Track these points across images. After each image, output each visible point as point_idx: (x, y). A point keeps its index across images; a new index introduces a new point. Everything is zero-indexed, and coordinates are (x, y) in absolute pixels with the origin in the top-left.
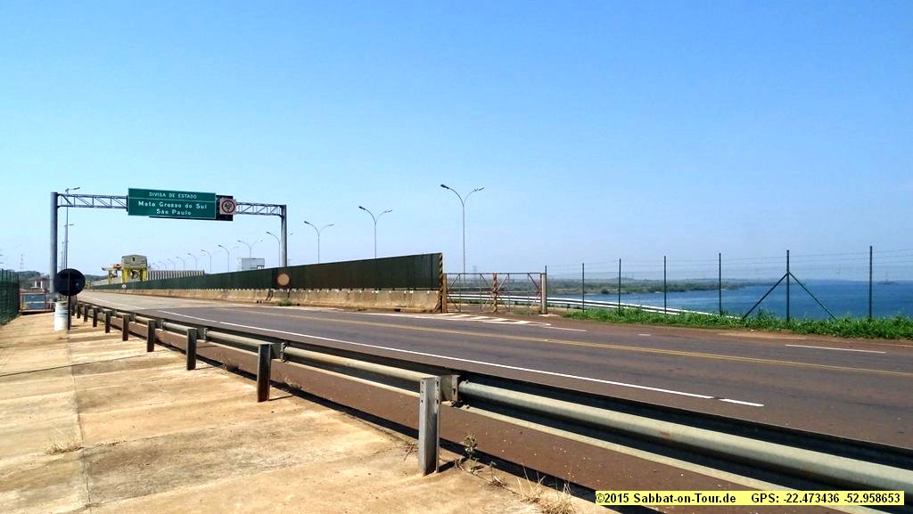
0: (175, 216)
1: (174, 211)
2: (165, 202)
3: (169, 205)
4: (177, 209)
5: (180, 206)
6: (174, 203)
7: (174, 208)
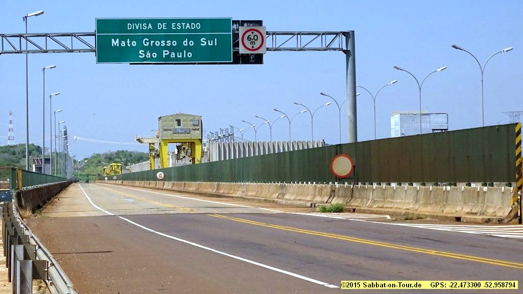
0: (168, 61)
1: (165, 53)
2: (151, 38)
3: (157, 44)
4: (171, 49)
5: (175, 43)
6: (166, 38)
7: (166, 48)
